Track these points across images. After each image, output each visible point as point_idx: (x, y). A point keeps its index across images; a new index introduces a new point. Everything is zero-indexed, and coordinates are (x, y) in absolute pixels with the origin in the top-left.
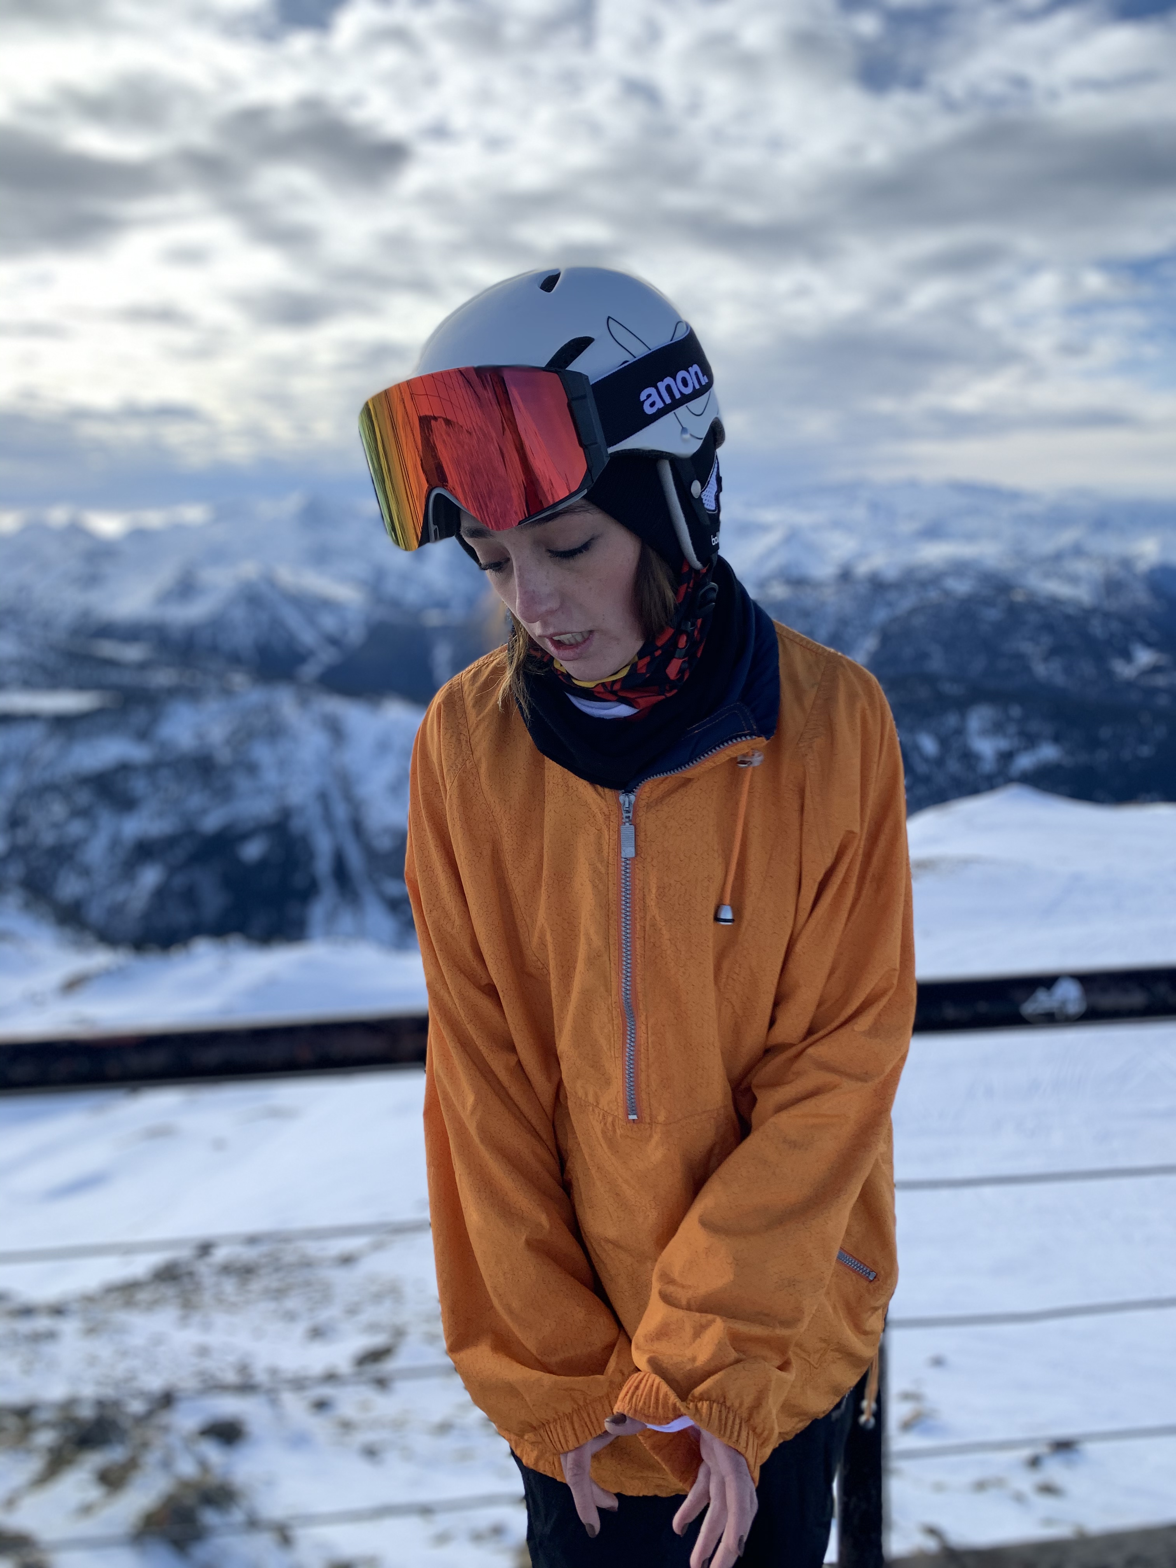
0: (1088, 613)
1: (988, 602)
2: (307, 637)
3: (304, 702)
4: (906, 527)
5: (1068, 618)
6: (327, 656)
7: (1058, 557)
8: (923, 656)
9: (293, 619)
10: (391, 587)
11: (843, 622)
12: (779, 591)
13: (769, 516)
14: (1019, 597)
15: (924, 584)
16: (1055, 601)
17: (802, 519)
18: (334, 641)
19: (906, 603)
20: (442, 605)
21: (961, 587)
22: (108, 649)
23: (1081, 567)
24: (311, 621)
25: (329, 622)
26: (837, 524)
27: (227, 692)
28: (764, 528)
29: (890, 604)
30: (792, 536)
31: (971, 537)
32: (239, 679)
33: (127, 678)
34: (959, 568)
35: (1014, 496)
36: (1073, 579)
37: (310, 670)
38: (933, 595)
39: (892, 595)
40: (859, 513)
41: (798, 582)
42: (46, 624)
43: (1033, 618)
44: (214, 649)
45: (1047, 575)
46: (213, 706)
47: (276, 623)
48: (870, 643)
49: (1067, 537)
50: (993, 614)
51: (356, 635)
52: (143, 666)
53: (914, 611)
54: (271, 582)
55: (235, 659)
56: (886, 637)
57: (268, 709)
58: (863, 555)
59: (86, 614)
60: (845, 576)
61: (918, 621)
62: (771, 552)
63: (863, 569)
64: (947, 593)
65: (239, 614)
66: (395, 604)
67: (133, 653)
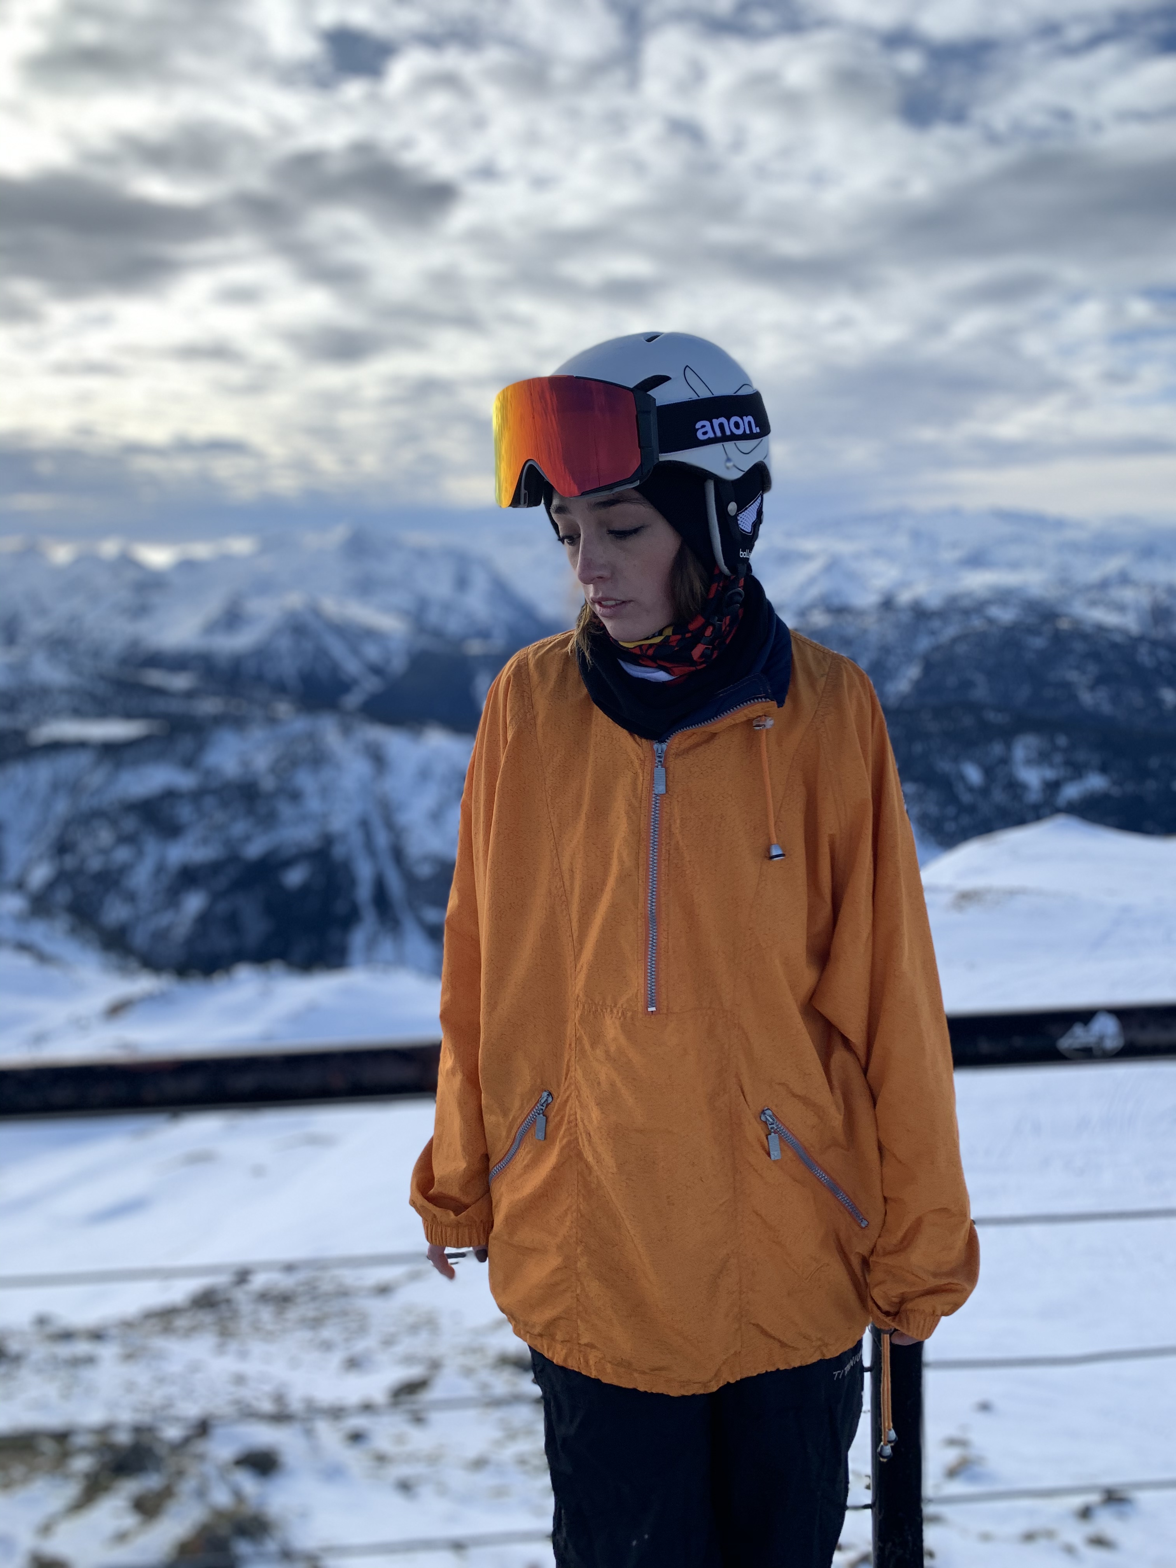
0: (1136, 641)
1: (1032, 631)
2: (351, 666)
3: (346, 731)
4: (948, 556)
5: (1115, 646)
6: (371, 685)
7: (1104, 585)
8: (967, 685)
9: (337, 649)
10: (434, 617)
11: (886, 650)
12: (820, 619)
13: (810, 545)
14: (1064, 625)
15: (966, 613)
16: (1101, 628)
17: (843, 547)
18: (376, 670)
19: (950, 631)
20: (484, 634)
21: (1006, 615)
22: (156, 677)
23: (1128, 595)
24: (355, 651)
25: (372, 652)
26: (878, 553)
27: (272, 721)
28: (806, 557)
29: (933, 633)
30: (833, 565)
31: (1015, 565)
32: (283, 708)
33: (175, 706)
34: (1003, 596)
35: (1059, 524)
36: (1121, 608)
37: (353, 700)
38: (977, 623)
39: (936, 624)
40: (901, 541)
41: (839, 610)
42: (96, 654)
43: (1079, 646)
44: (259, 678)
45: (1093, 603)
46: (258, 733)
47: (321, 653)
48: (913, 672)
49: (1112, 565)
50: (1038, 643)
51: (398, 664)
52: (189, 695)
53: (955, 640)
54: (316, 612)
55: (280, 688)
56: (928, 666)
57: (311, 737)
58: (905, 584)
59: (135, 644)
60: (887, 604)
61: (961, 649)
62: (812, 581)
63: (905, 597)
64: (991, 621)
65: (284, 643)
66: (437, 633)
67: (180, 682)
